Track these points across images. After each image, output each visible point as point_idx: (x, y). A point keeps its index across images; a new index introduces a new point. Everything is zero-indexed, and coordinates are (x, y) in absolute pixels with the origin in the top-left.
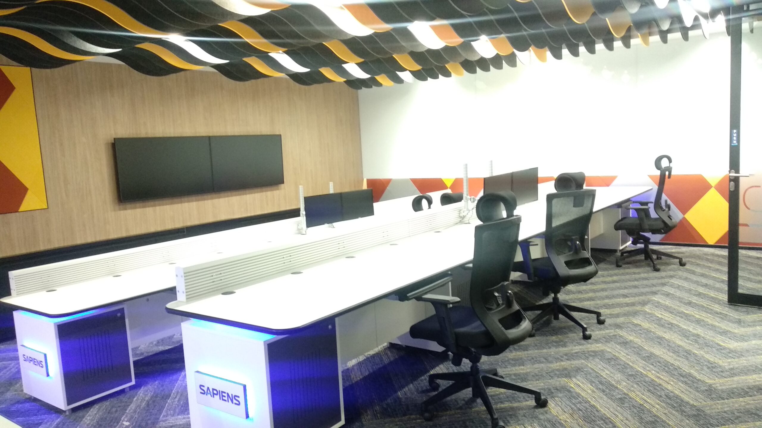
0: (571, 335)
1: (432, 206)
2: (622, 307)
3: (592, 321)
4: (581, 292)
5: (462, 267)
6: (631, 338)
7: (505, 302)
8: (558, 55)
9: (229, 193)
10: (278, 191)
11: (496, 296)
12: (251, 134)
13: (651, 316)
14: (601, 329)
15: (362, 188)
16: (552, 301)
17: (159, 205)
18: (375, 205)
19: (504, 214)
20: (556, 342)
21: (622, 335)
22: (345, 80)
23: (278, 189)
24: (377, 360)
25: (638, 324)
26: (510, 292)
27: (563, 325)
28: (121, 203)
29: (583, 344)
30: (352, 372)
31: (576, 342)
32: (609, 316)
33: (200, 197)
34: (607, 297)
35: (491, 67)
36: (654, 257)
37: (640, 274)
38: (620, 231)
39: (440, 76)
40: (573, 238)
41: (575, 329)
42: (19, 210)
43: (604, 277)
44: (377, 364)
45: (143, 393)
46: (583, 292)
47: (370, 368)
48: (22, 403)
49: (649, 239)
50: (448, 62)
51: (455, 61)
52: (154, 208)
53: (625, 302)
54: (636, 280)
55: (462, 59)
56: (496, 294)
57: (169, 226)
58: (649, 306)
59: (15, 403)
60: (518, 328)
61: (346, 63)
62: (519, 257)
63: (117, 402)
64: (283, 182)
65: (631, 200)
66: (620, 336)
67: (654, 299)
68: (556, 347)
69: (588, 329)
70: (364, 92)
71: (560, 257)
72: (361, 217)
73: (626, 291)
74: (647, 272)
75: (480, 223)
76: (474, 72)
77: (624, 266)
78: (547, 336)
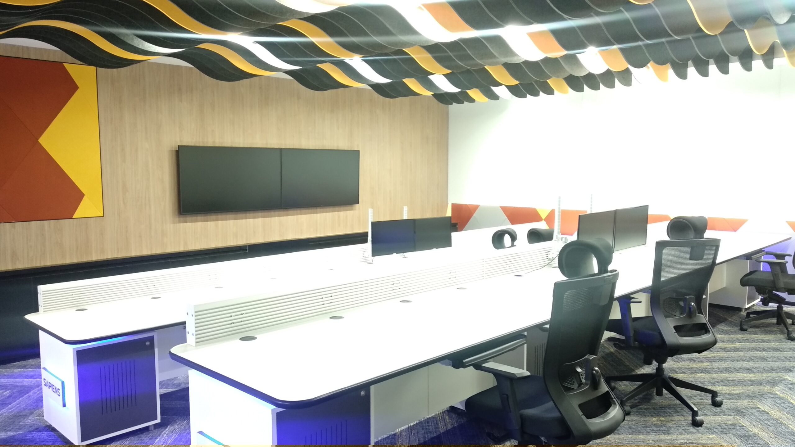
0: (676, 418)
1: (515, 243)
2: (745, 385)
3: (706, 401)
4: (694, 360)
5: (539, 327)
6: (756, 430)
7: (589, 382)
8: (682, 74)
9: (299, 211)
10: (352, 212)
11: (578, 373)
12: (327, 148)
13: (783, 401)
14: (716, 414)
15: (446, 214)
16: (654, 371)
17: (222, 220)
18: (454, 235)
19: (595, 268)
20: (656, 426)
21: (744, 425)
22: (433, 93)
23: (352, 210)
24: (432, 426)
25: (765, 412)
26: (597, 369)
27: (666, 403)
28: (181, 216)
29: (691, 433)
30: (398, 439)
31: (683, 428)
32: (728, 397)
33: (266, 213)
34: (726, 370)
35: (601, 86)
36: (789, 321)
37: (770, 342)
38: (747, 287)
39: (541, 93)
40: (686, 298)
41: (682, 409)
42: (74, 217)
43: (724, 342)
44: (430, 432)
45: (167, 434)
46: (696, 359)
47: (421, 436)
48: (40, 431)
49: (784, 299)
50: (549, 78)
51: (558, 77)
52: (216, 222)
53: (748, 378)
54: (764, 350)
55: (567, 75)
56: (579, 370)
57: (231, 242)
58: (780, 386)
59: (33, 431)
60: (604, 418)
61: (432, 74)
62: (616, 314)
63: (138, 442)
64: (358, 203)
65: (764, 251)
66: (740, 426)
67: (787, 377)
68: (656, 432)
69: (699, 412)
70: (454, 107)
71: (668, 319)
72: (436, 248)
73: (751, 364)
74: (780, 341)
75: (562, 278)
76: (581, 90)
77: (749, 330)
78: (646, 416)
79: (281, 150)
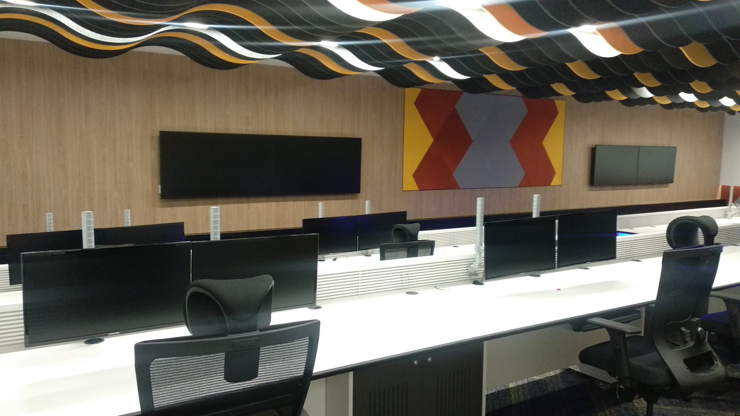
42: (551, 185)
79: (639, 147)
